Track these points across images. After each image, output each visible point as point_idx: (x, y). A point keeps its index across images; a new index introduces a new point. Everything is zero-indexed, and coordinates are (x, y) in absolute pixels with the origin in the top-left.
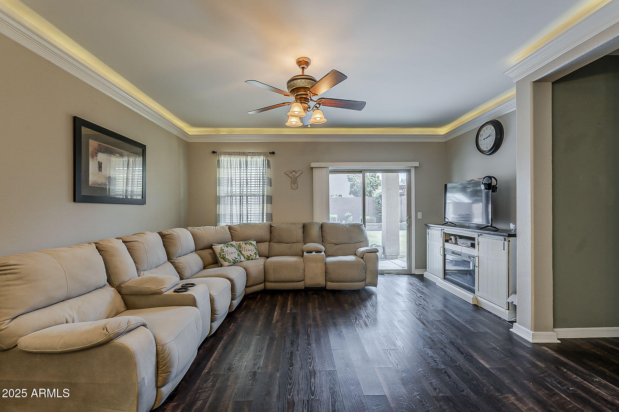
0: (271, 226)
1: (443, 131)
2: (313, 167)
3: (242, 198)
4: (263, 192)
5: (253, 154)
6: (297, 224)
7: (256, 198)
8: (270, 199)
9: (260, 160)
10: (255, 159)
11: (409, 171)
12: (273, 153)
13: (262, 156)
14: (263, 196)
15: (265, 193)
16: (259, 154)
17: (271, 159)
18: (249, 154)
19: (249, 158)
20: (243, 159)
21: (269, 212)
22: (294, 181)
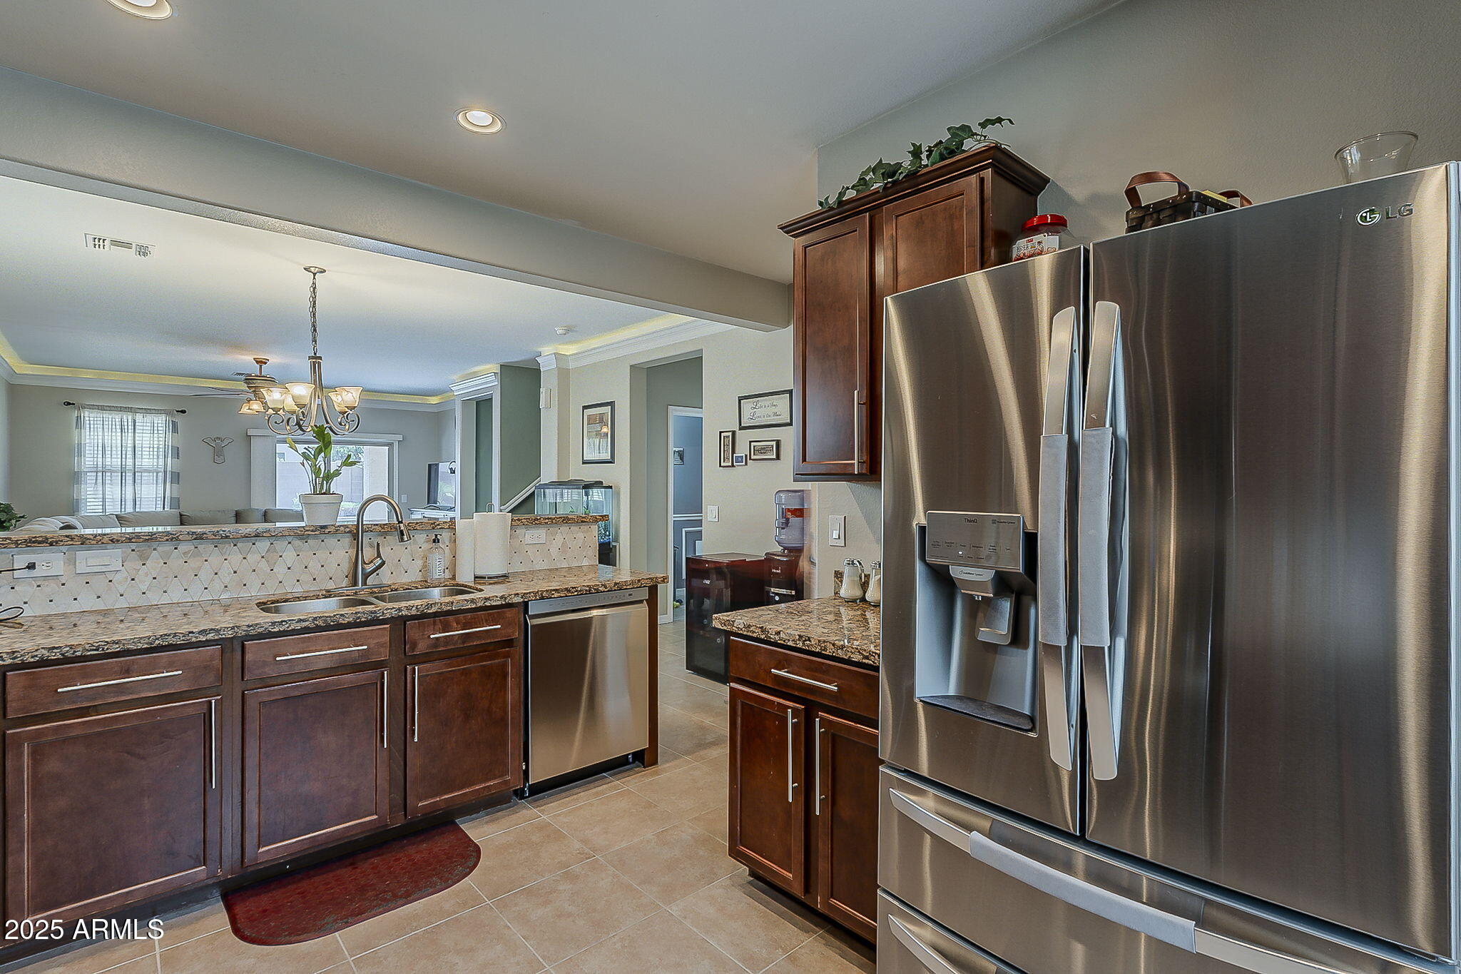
0: (181, 515)
1: (434, 400)
2: (250, 436)
3: (124, 474)
4: (165, 465)
5: (147, 411)
6: (226, 512)
7: (151, 474)
8: (176, 478)
9: (160, 420)
10: (149, 418)
11: (390, 445)
12: (183, 412)
13: (164, 417)
14: (165, 472)
15: (169, 469)
16: (158, 412)
17: (179, 419)
18: (138, 411)
19: (139, 417)
20: (128, 417)
21: (175, 495)
22: (218, 453)
